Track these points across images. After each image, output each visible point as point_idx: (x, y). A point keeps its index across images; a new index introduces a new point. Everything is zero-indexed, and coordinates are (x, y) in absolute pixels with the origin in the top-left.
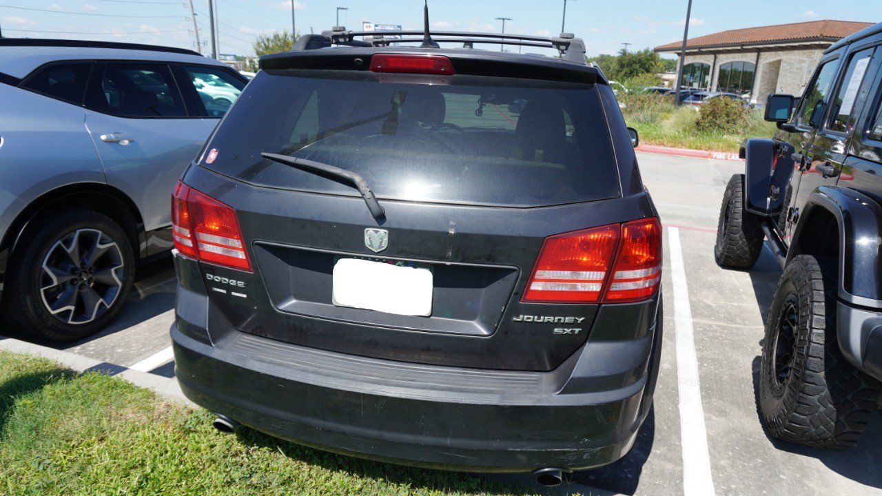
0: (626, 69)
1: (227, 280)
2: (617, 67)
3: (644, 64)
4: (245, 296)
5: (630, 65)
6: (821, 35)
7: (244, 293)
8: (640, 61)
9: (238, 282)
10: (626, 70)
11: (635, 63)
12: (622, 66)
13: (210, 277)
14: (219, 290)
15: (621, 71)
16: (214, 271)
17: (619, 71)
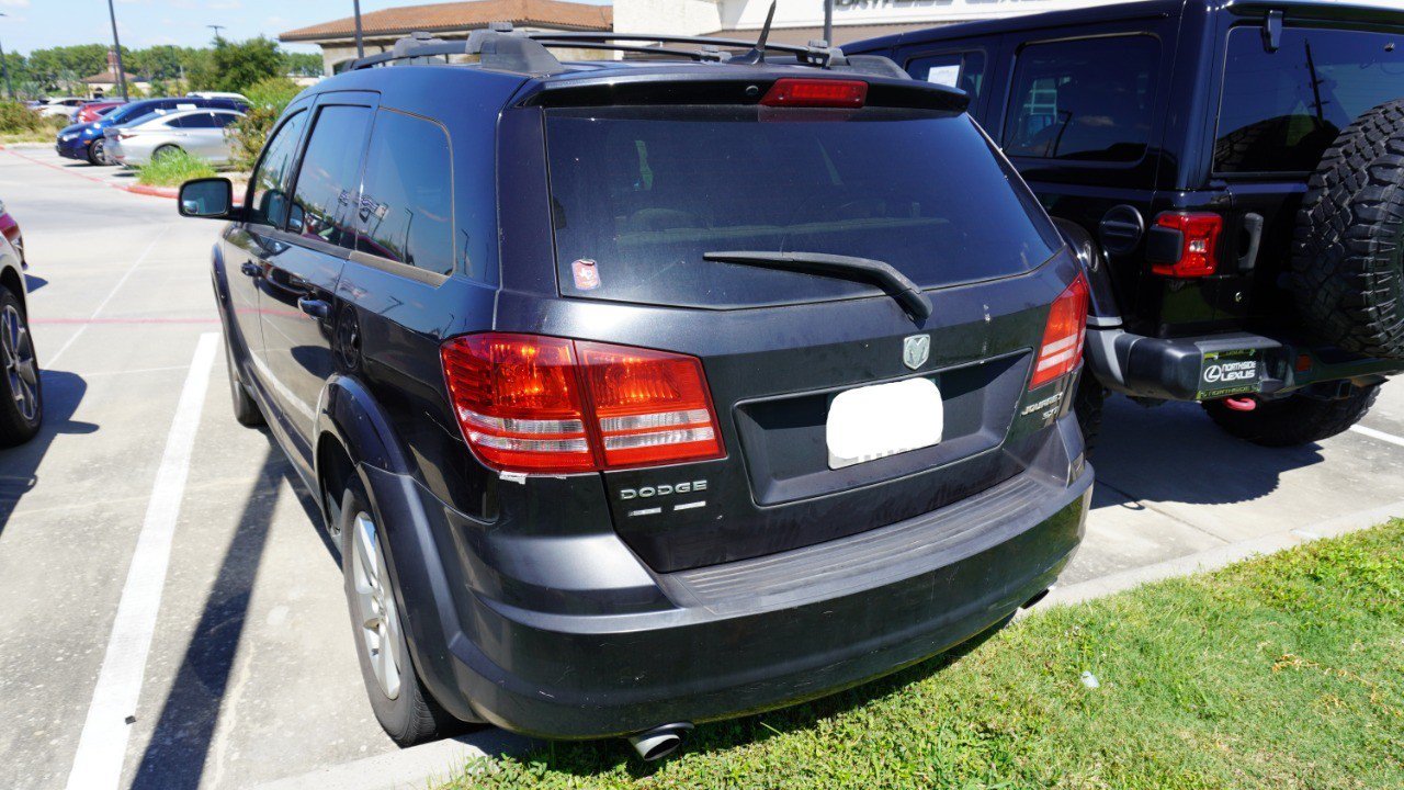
0: (231, 71)
1: (669, 487)
2: (215, 69)
3: (262, 62)
4: (703, 504)
5: (237, 63)
6: (526, 19)
7: (700, 500)
8: (254, 58)
9: (695, 483)
10: (233, 73)
11: (245, 59)
12: (224, 66)
13: (627, 493)
14: (644, 512)
15: (224, 75)
16: (635, 481)
17: (220, 76)
